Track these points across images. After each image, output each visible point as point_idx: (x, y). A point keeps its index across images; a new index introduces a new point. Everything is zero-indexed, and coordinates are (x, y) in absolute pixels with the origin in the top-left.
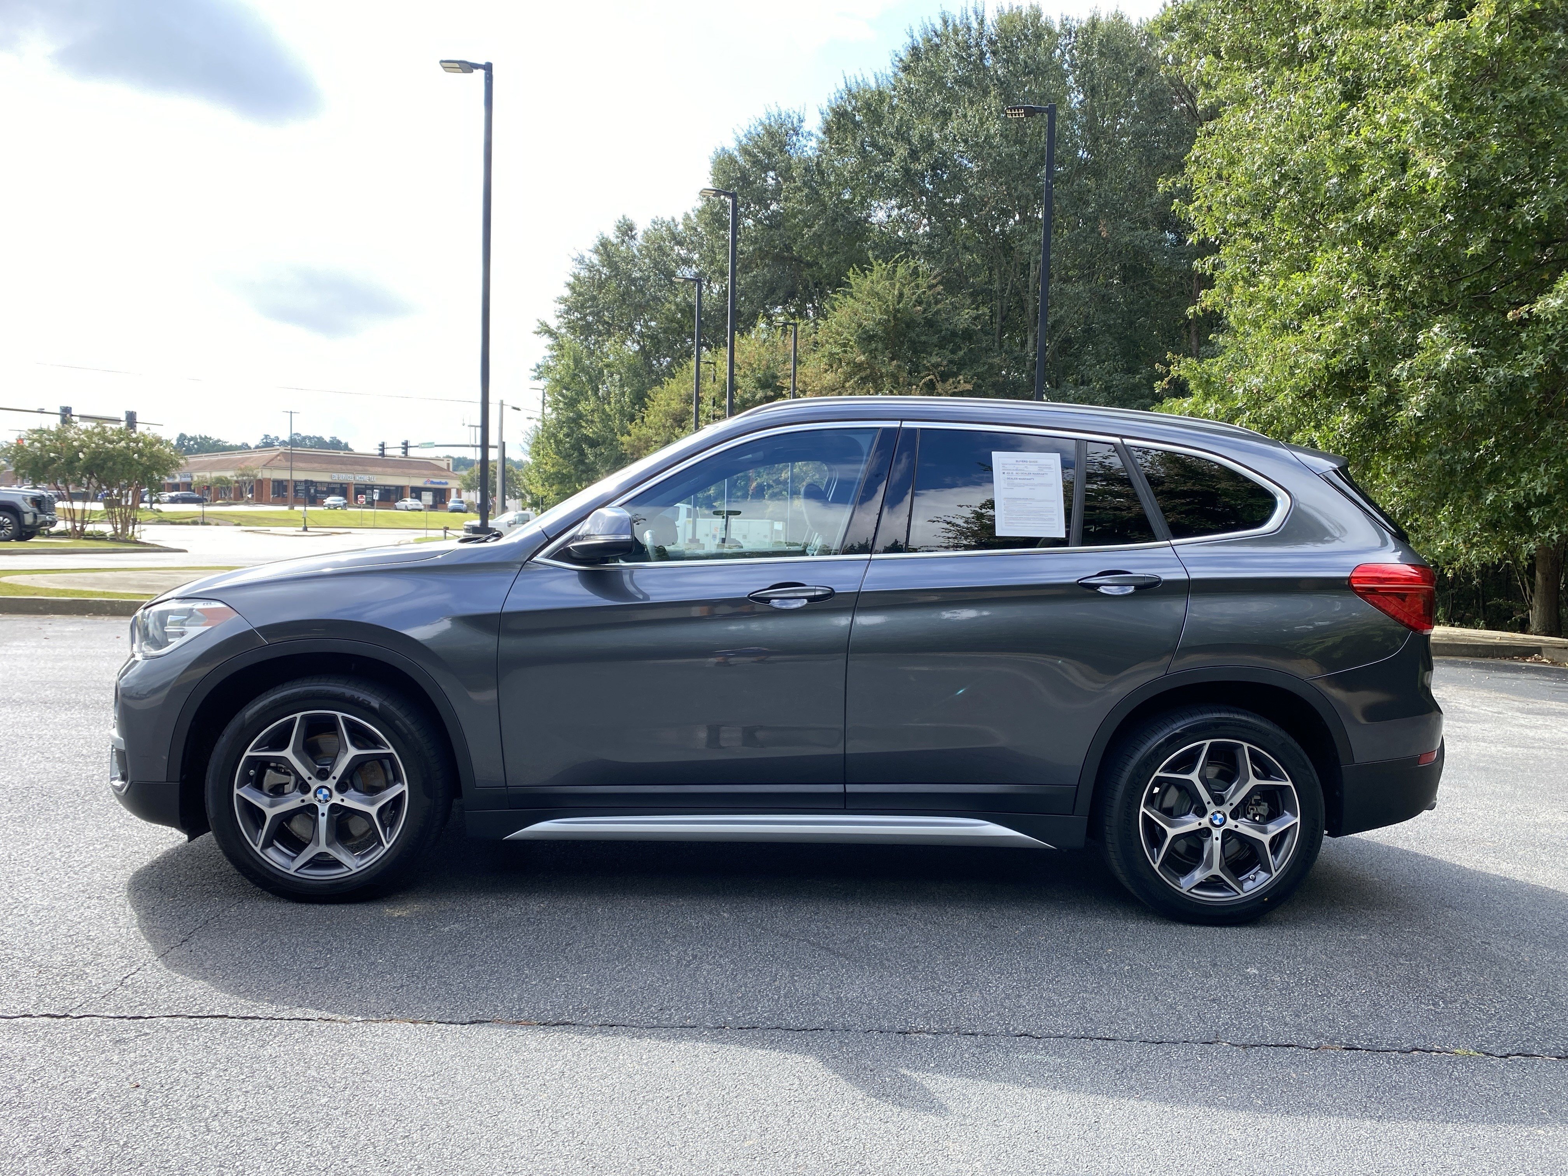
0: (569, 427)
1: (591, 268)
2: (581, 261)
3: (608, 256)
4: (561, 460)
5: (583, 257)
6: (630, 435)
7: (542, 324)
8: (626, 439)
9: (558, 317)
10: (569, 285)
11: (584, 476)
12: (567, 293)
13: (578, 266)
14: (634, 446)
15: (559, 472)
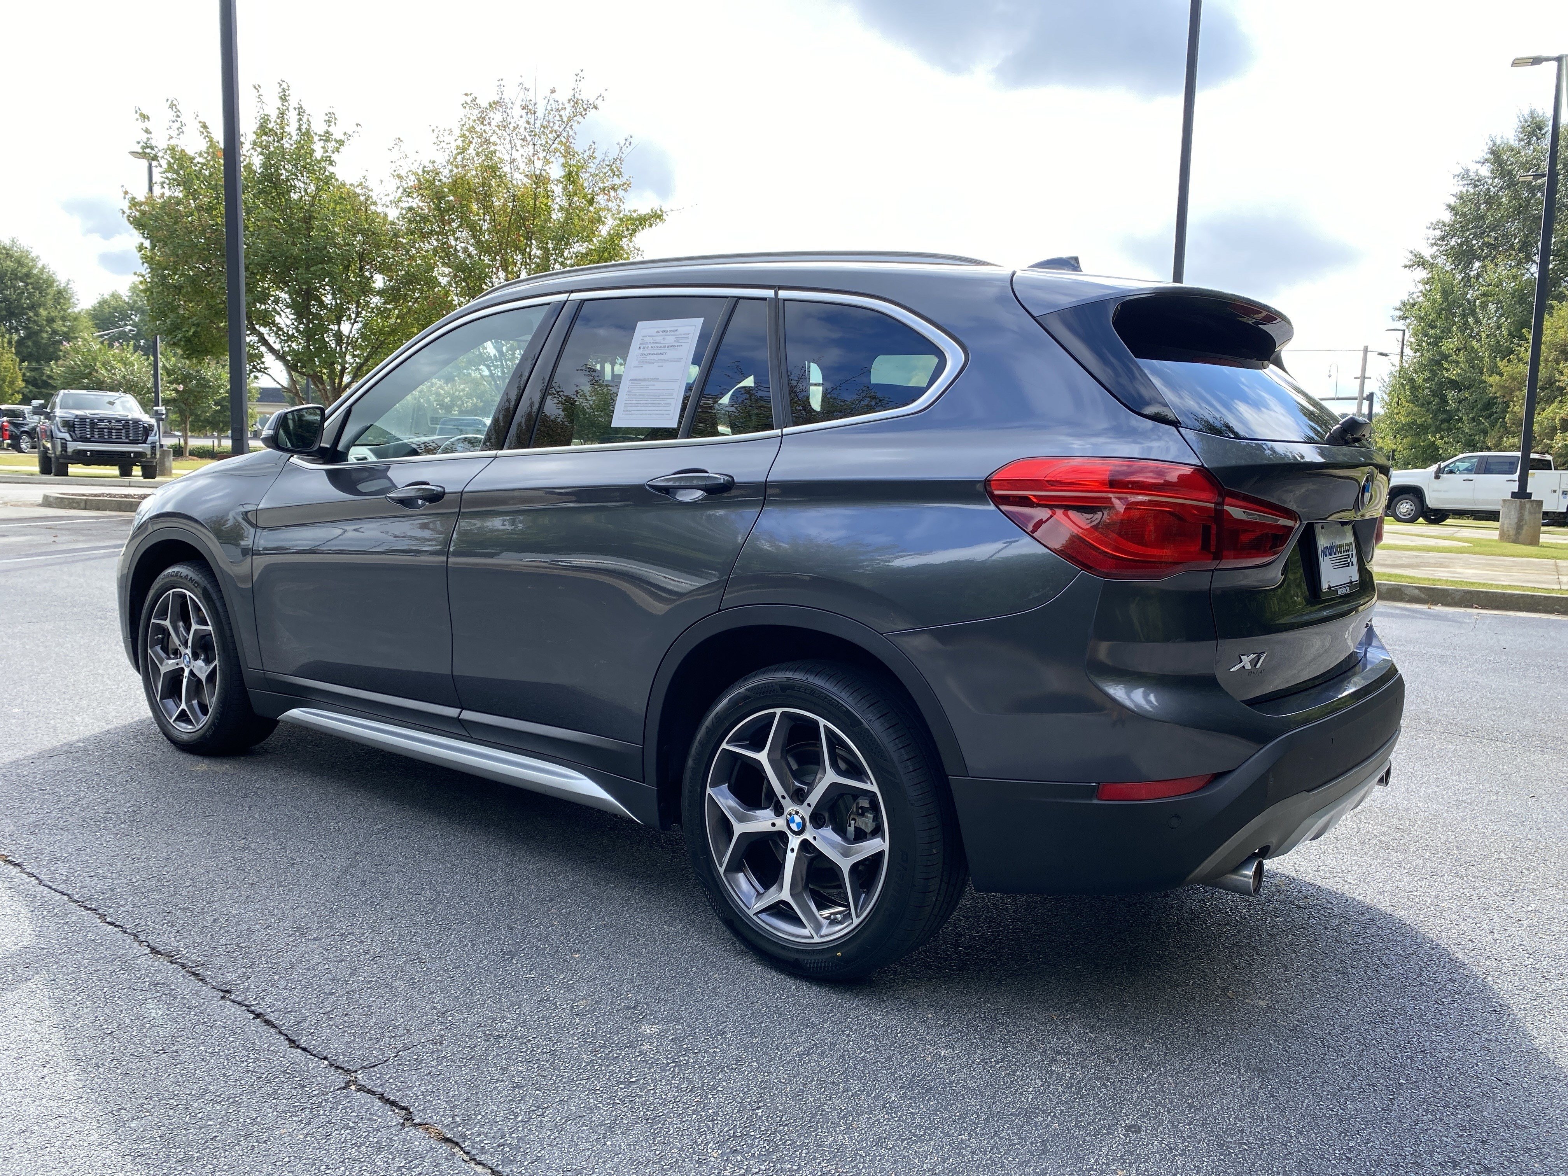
0: (1431, 371)
1: (1476, 182)
2: (1465, 175)
3: (1500, 165)
4: (1417, 409)
5: (1467, 171)
6: (1501, 375)
7: (1416, 256)
8: (1494, 379)
9: (1432, 245)
10: (1449, 206)
11: (1445, 426)
12: (1447, 217)
13: (1461, 183)
14: (1505, 387)
15: (1414, 422)
